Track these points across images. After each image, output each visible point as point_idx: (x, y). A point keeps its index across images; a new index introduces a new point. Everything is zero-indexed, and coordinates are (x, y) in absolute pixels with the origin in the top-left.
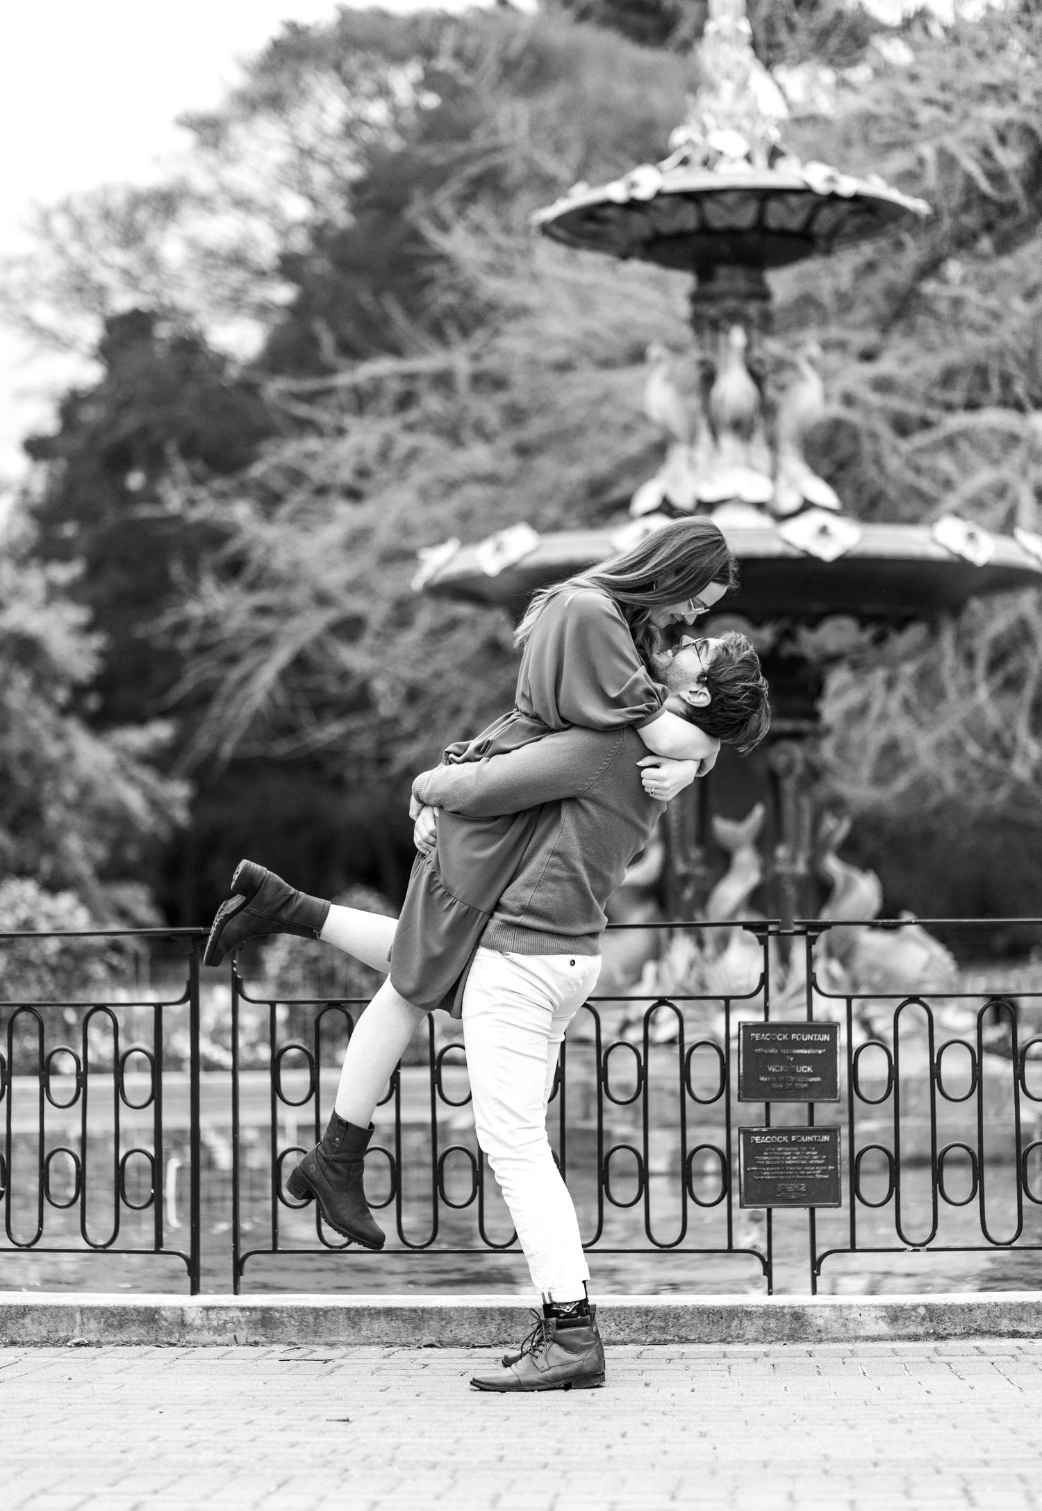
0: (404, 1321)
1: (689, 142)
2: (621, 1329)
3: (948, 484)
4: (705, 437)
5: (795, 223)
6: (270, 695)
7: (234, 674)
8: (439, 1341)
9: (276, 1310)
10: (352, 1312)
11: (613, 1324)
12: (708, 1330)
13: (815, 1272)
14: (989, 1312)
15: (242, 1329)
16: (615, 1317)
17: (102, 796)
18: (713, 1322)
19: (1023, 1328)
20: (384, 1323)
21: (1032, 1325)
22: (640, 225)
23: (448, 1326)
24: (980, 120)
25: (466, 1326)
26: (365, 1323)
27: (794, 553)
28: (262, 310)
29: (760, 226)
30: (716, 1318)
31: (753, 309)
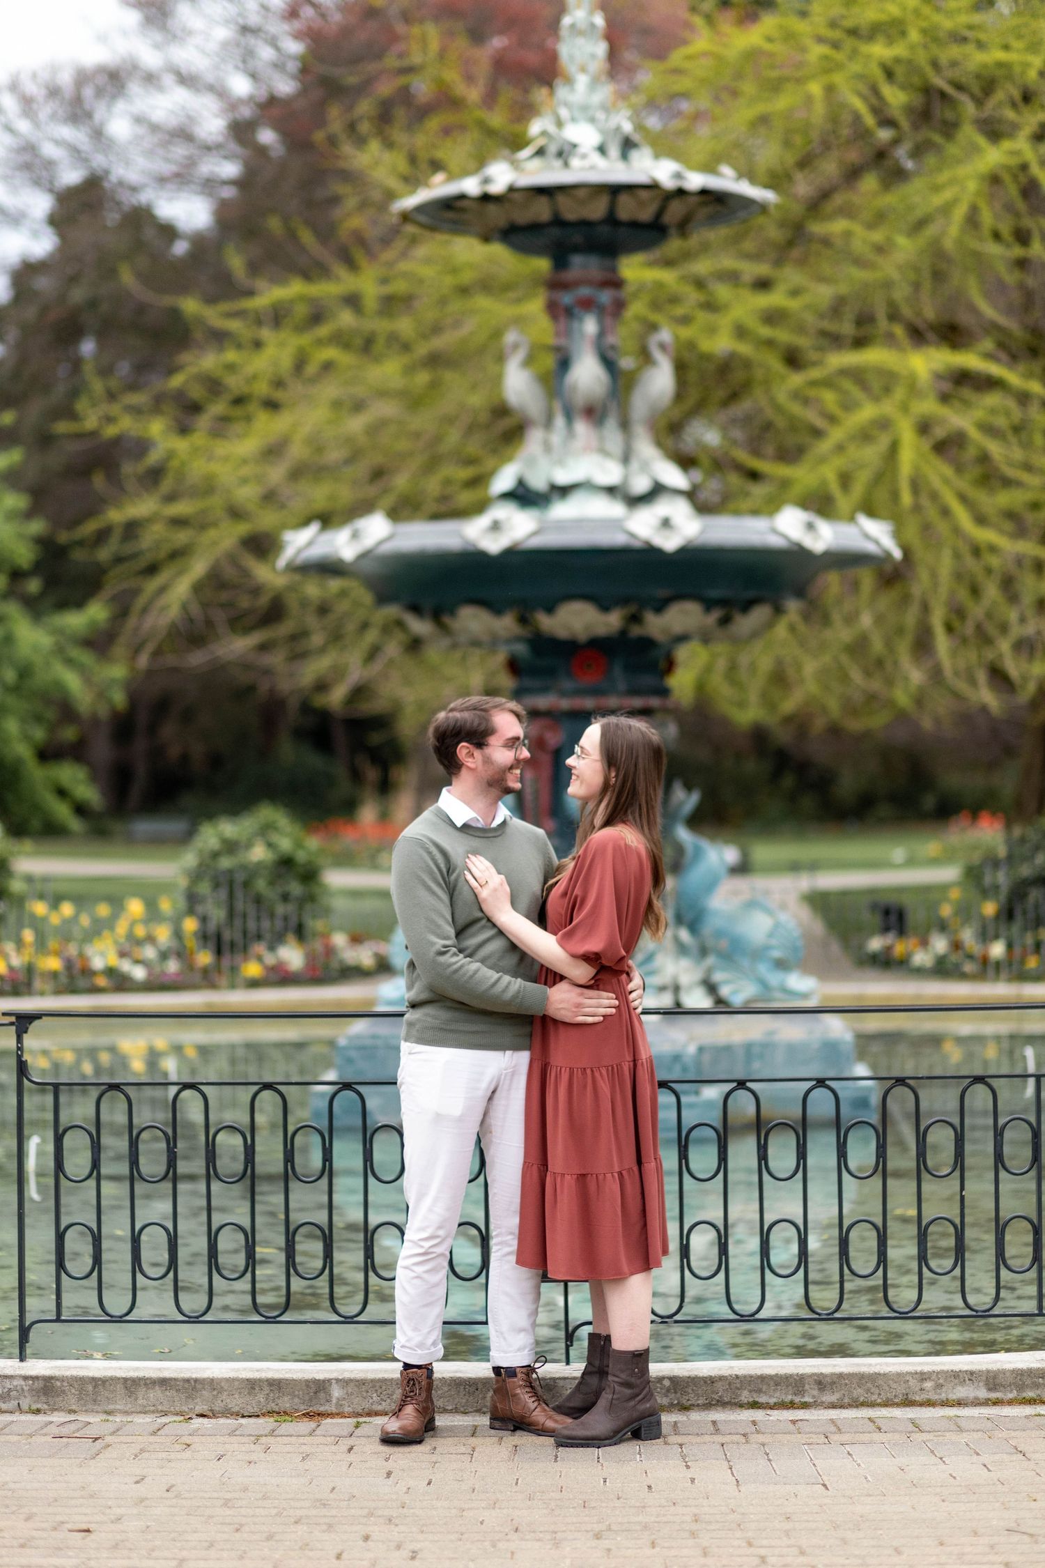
0: (178, 1391)
1: (544, 133)
2: (382, 1400)
3: (832, 419)
4: (560, 421)
5: (646, 215)
6: (184, 607)
7: (152, 585)
8: (211, 1410)
9: (58, 1380)
10: (129, 1382)
11: (375, 1395)
12: (464, 1401)
13: (568, 1343)
14: (730, 1384)
15: (25, 1397)
16: (377, 1388)
17: (41, 678)
18: (469, 1393)
19: (763, 1399)
20: (159, 1392)
21: (771, 1396)
22: (496, 216)
23: (220, 1395)
24: (869, 57)
25: (236, 1396)
26: (141, 1392)
27: (637, 544)
28: (209, 185)
29: (611, 219)
30: (472, 1389)
31: (605, 297)
